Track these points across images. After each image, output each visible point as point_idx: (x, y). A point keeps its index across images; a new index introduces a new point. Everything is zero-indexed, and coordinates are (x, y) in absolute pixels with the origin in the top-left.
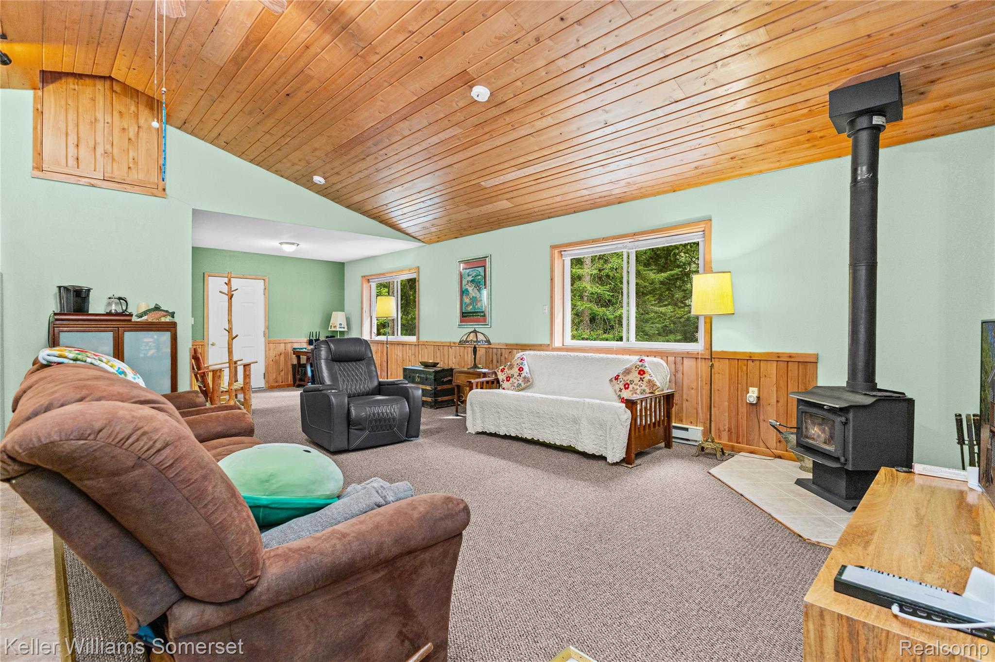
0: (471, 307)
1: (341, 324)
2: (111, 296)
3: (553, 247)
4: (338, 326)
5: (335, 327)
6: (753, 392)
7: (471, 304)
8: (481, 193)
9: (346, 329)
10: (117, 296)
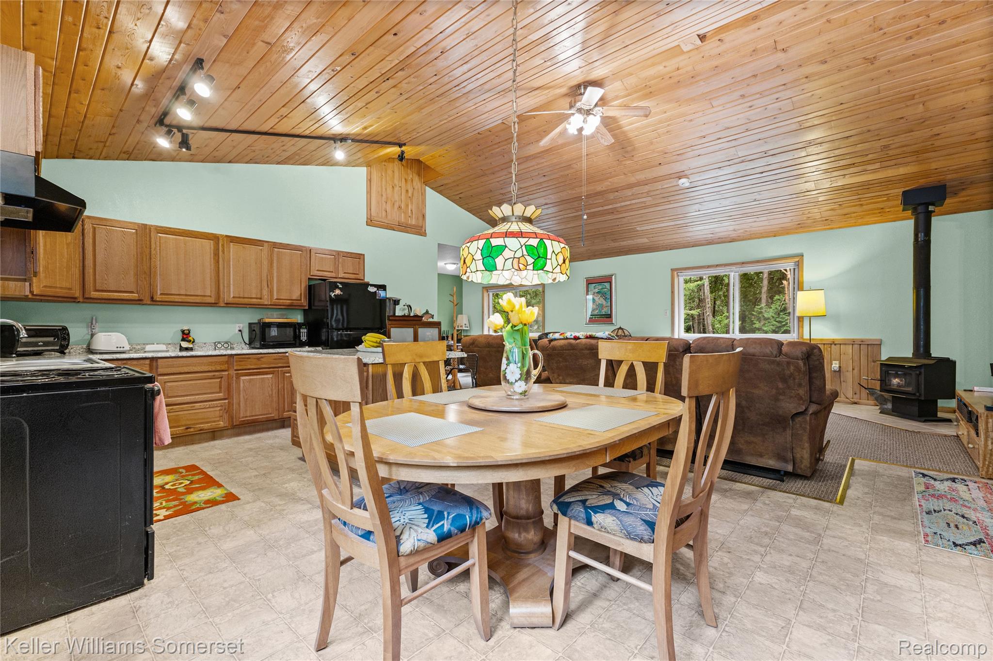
0: (597, 311)
1: (465, 324)
2: (404, 304)
3: (673, 270)
4: (464, 326)
5: (461, 326)
6: (836, 364)
7: (597, 309)
8: (636, 233)
9: (469, 329)
10: (408, 304)
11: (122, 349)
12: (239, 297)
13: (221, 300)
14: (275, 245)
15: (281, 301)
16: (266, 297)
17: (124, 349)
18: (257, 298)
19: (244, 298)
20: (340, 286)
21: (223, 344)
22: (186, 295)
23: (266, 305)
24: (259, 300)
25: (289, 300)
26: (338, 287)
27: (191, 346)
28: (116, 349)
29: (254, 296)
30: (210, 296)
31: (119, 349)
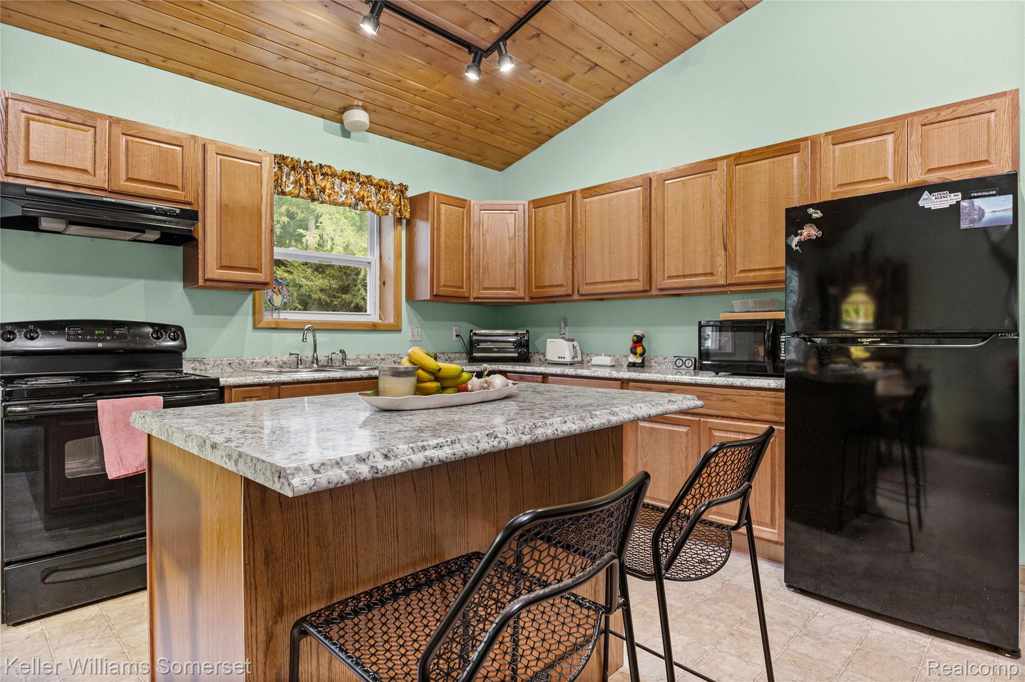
11: (563, 360)
12: (678, 277)
13: (653, 285)
14: (740, 158)
15: (752, 274)
16: (720, 269)
17: (566, 360)
18: (705, 274)
19: (684, 276)
20: (817, 214)
21: (684, 360)
22: (611, 282)
23: (723, 286)
24: (710, 278)
25: (769, 269)
26: (810, 220)
27: (639, 360)
28: (557, 359)
29: (700, 271)
30: (638, 280)
31: (560, 360)
